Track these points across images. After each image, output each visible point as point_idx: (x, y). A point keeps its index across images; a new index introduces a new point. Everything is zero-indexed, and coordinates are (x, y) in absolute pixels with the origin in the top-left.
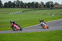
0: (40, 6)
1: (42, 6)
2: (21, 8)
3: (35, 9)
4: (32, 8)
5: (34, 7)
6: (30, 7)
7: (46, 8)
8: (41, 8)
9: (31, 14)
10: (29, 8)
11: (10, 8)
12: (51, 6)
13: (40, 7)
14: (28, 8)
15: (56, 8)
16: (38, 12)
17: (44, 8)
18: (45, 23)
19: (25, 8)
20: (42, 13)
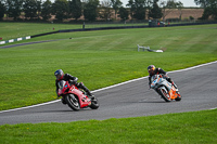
0: (106, 16)
1: (115, 15)
2: (26, 21)
3: (87, 26)
4: (71, 22)
5: (82, 17)
6: (66, 17)
7: (131, 22)
8: (112, 21)
10: (59, 20)
12: (150, 15)
13: (106, 18)
14: (55, 22)
15: (170, 20)
16: (96, 37)
17: (122, 21)
18: (169, 80)
19: (45, 21)
20: (116, 42)
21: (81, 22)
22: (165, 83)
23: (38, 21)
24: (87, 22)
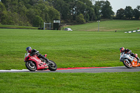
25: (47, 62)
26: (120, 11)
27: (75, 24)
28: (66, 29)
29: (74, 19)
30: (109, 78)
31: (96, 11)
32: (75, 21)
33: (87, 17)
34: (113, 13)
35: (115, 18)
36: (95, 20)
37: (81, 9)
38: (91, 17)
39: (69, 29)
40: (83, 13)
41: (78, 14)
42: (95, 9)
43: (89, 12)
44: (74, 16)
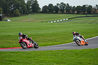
4: (82, 14)
6: (80, 12)
9: (81, 23)
11: (51, 13)
13: (95, 13)
14: (77, 14)
18: (81, 37)
21: (86, 14)
22: (79, 38)
23: (71, 13)
24: (88, 14)
25: (33, 42)
26: (45, 7)
27: (12, 16)
28: (7, 20)
29: (12, 13)
30: (37, 55)
31: (27, 7)
32: (13, 14)
33: (21, 12)
34: (40, 9)
35: (41, 12)
36: (27, 14)
37: (17, 6)
38: (24, 12)
39: (9, 20)
40: (18, 8)
41: (15, 9)
42: (27, 6)
43: (23, 8)
44: (12, 11)
